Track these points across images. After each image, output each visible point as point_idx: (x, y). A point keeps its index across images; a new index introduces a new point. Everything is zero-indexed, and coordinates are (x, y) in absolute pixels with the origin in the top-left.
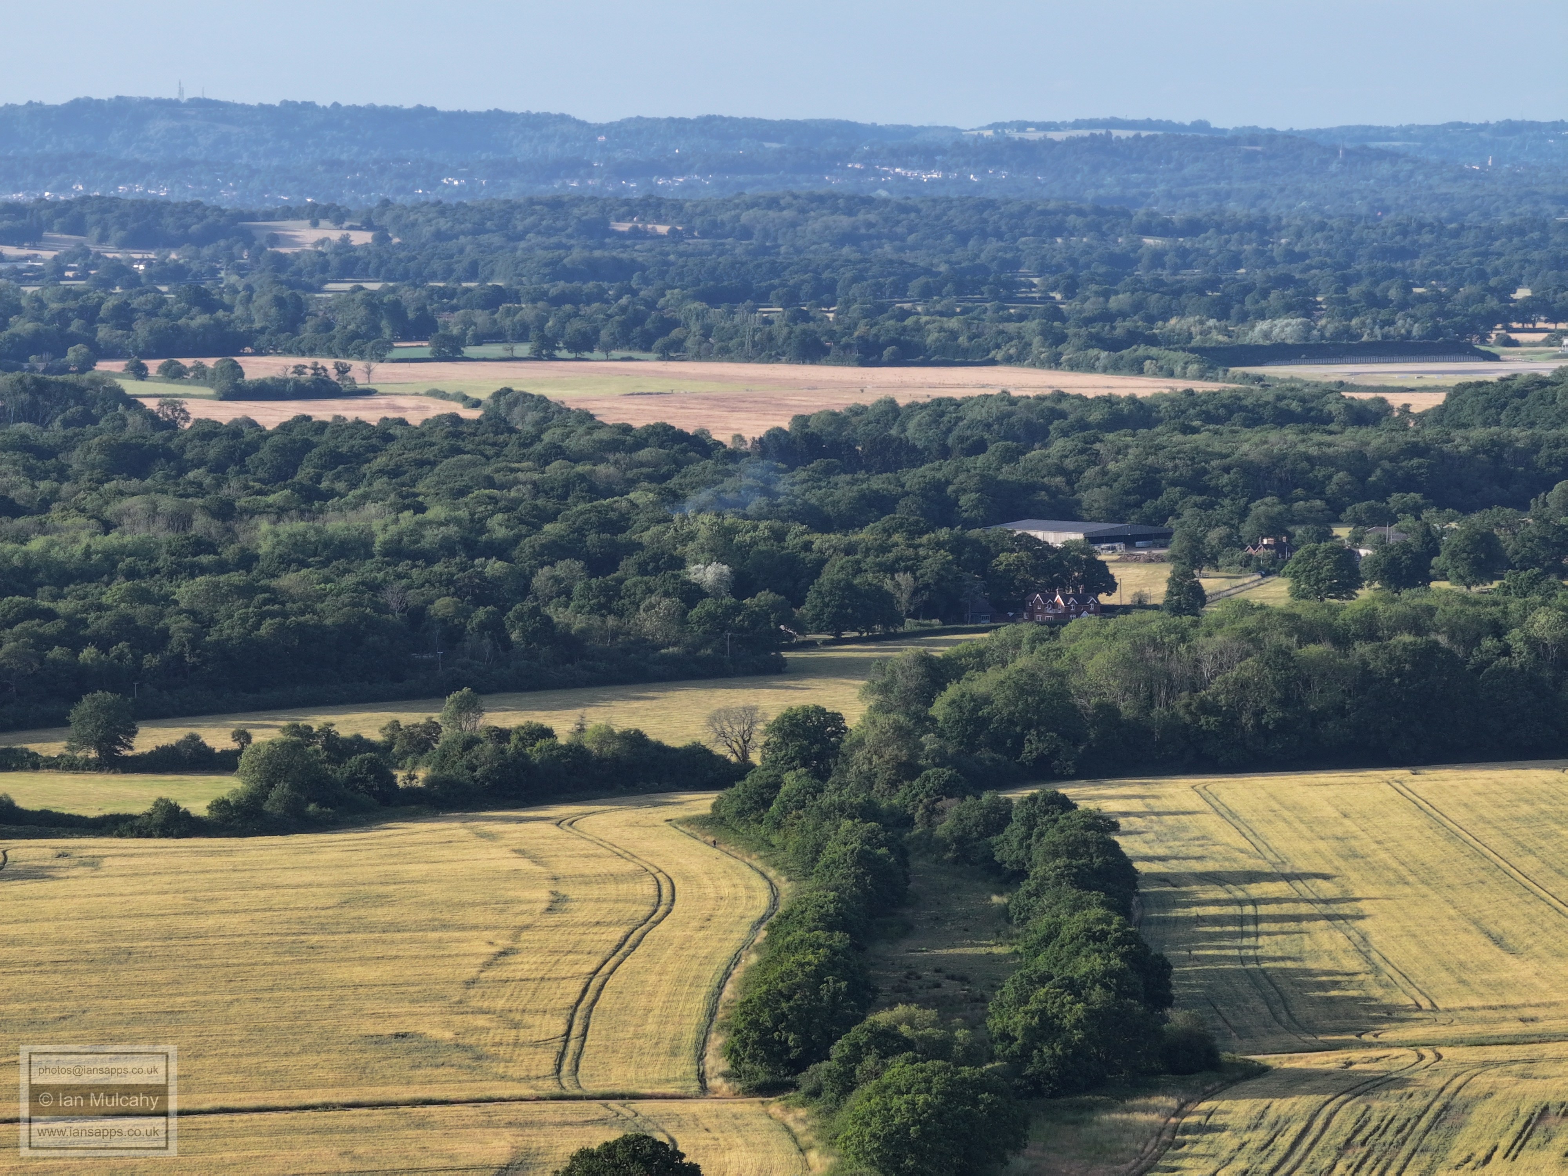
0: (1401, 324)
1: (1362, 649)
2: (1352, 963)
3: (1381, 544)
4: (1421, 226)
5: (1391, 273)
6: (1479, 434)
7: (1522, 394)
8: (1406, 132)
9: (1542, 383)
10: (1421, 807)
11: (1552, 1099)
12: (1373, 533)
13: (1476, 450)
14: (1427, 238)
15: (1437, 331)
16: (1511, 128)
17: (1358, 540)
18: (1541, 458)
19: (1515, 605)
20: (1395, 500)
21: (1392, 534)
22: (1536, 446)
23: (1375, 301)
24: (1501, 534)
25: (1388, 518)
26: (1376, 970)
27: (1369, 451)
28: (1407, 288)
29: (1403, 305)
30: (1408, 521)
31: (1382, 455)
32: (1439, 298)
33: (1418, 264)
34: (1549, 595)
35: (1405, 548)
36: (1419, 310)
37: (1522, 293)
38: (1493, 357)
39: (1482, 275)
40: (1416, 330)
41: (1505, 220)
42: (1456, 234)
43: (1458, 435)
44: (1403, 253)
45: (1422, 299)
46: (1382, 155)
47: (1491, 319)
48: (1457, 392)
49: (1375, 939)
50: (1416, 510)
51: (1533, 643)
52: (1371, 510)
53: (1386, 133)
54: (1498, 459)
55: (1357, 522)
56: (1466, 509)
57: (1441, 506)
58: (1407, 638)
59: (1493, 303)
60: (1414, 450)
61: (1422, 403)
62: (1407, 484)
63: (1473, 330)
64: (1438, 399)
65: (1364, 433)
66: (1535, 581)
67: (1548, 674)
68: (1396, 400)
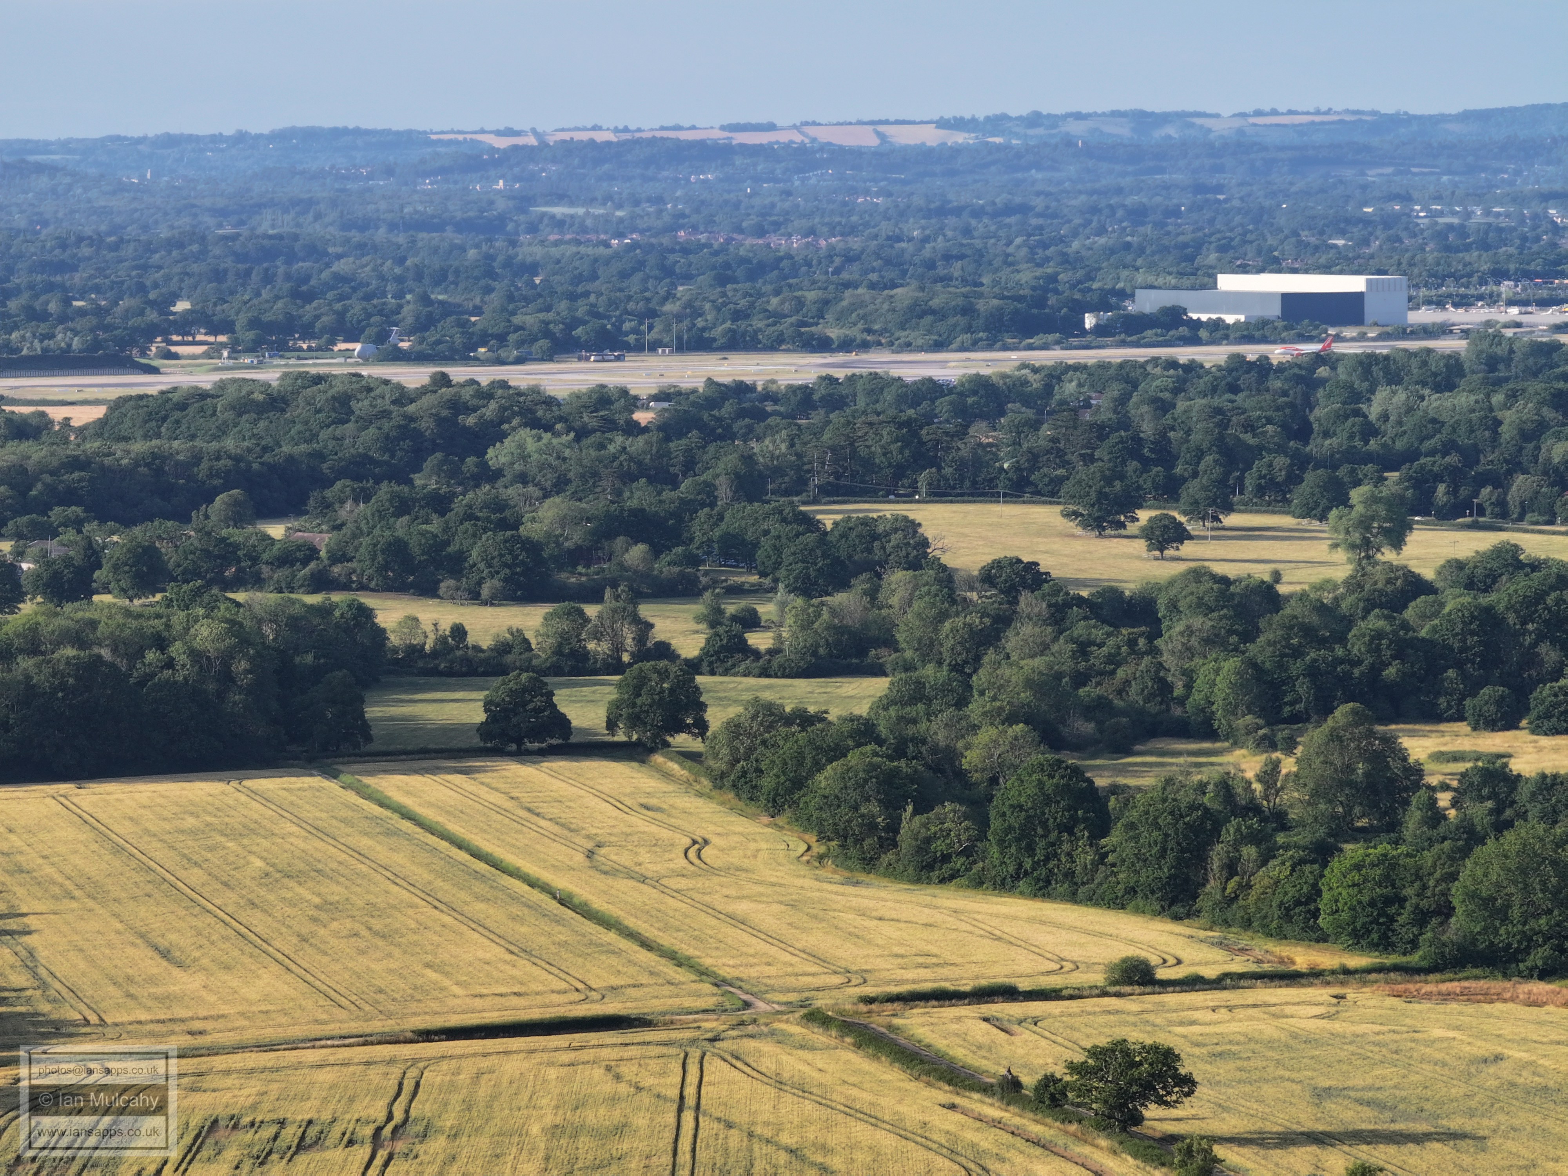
0: (61, 338)
1: (26, 663)
2: (19, 979)
3: (43, 557)
4: (80, 239)
5: (51, 287)
6: (139, 447)
7: (182, 406)
8: (65, 146)
9: (202, 395)
10: (85, 821)
11: (221, 1112)
12: (35, 547)
13: (136, 464)
14: (86, 251)
15: (96, 345)
16: (170, 141)
17: (20, 554)
18: (202, 470)
19: (178, 617)
20: (57, 513)
21: (54, 548)
22: (197, 458)
23: (35, 315)
24: (164, 547)
25: (50, 532)
26: (44, 986)
27: (30, 465)
28: (67, 302)
29: (63, 319)
30: (70, 535)
31: (43, 469)
32: (99, 312)
33: (78, 278)
34: (211, 608)
35: (67, 561)
36: (79, 324)
37: (181, 306)
38: (154, 370)
39: (142, 289)
40: (76, 343)
41: (164, 233)
42: (115, 247)
43: (118, 449)
44: (62, 267)
45: (82, 313)
46: (40, 168)
47: (150, 332)
48: (118, 405)
49: (42, 954)
50: (78, 524)
51: (195, 655)
52: (33, 524)
53: (44, 147)
54: (159, 472)
55: (19, 536)
56: (127, 522)
57: (103, 520)
58: (70, 652)
59: (152, 316)
60: (76, 464)
61: (82, 416)
62: (69, 497)
63: (132, 343)
64: (99, 412)
65: (25, 447)
66: (197, 593)
67: (211, 687)
68: (57, 414)
